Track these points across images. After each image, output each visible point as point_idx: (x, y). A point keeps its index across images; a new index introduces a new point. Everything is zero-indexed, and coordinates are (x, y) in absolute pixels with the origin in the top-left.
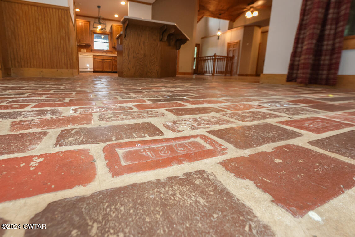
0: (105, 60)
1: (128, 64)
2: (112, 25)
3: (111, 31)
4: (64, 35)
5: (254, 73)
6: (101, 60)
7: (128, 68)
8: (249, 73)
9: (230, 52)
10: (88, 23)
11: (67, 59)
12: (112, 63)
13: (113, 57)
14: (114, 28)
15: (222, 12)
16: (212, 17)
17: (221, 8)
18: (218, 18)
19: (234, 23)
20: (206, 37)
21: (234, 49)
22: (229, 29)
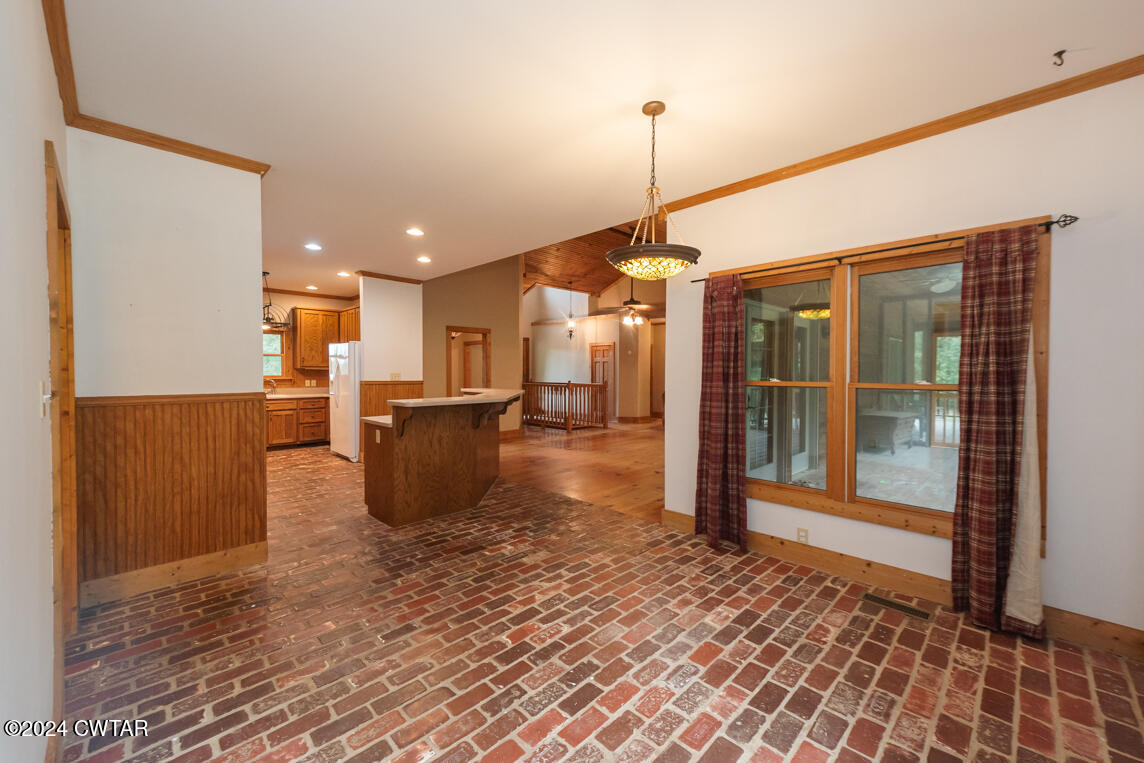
1: (406, 492)
2: (295, 309)
4: (250, 460)
5: (648, 414)
7: (407, 503)
8: (638, 415)
9: (598, 364)
11: (253, 518)
12: (298, 418)
13: (301, 402)
14: (302, 317)
15: (573, 279)
16: (554, 286)
17: (571, 272)
18: (567, 288)
19: (599, 299)
20: (541, 322)
21: (605, 359)
22: (590, 315)
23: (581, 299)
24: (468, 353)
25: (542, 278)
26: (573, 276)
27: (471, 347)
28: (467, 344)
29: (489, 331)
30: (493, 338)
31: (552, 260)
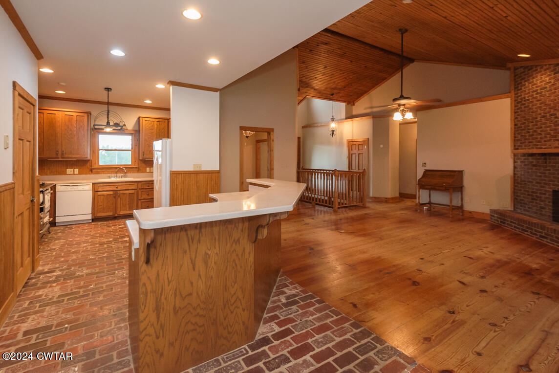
0: (121, 192)
2: (139, 118)
3: (137, 129)
5: (397, 195)
6: (112, 193)
8: (389, 196)
9: (354, 156)
10: (86, 115)
12: (138, 195)
13: (140, 184)
14: (143, 122)
15: (335, 91)
16: (320, 98)
17: (333, 86)
18: (329, 99)
19: (354, 107)
20: (309, 125)
21: (360, 152)
22: (346, 119)
23: (340, 107)
24: (259, 148)
25: (312, 92)
26: (335, 89)
27: (261, 143)
28: (258, 142)
29: (272, 130)
30: (275, 136)
31: (319, 76)
